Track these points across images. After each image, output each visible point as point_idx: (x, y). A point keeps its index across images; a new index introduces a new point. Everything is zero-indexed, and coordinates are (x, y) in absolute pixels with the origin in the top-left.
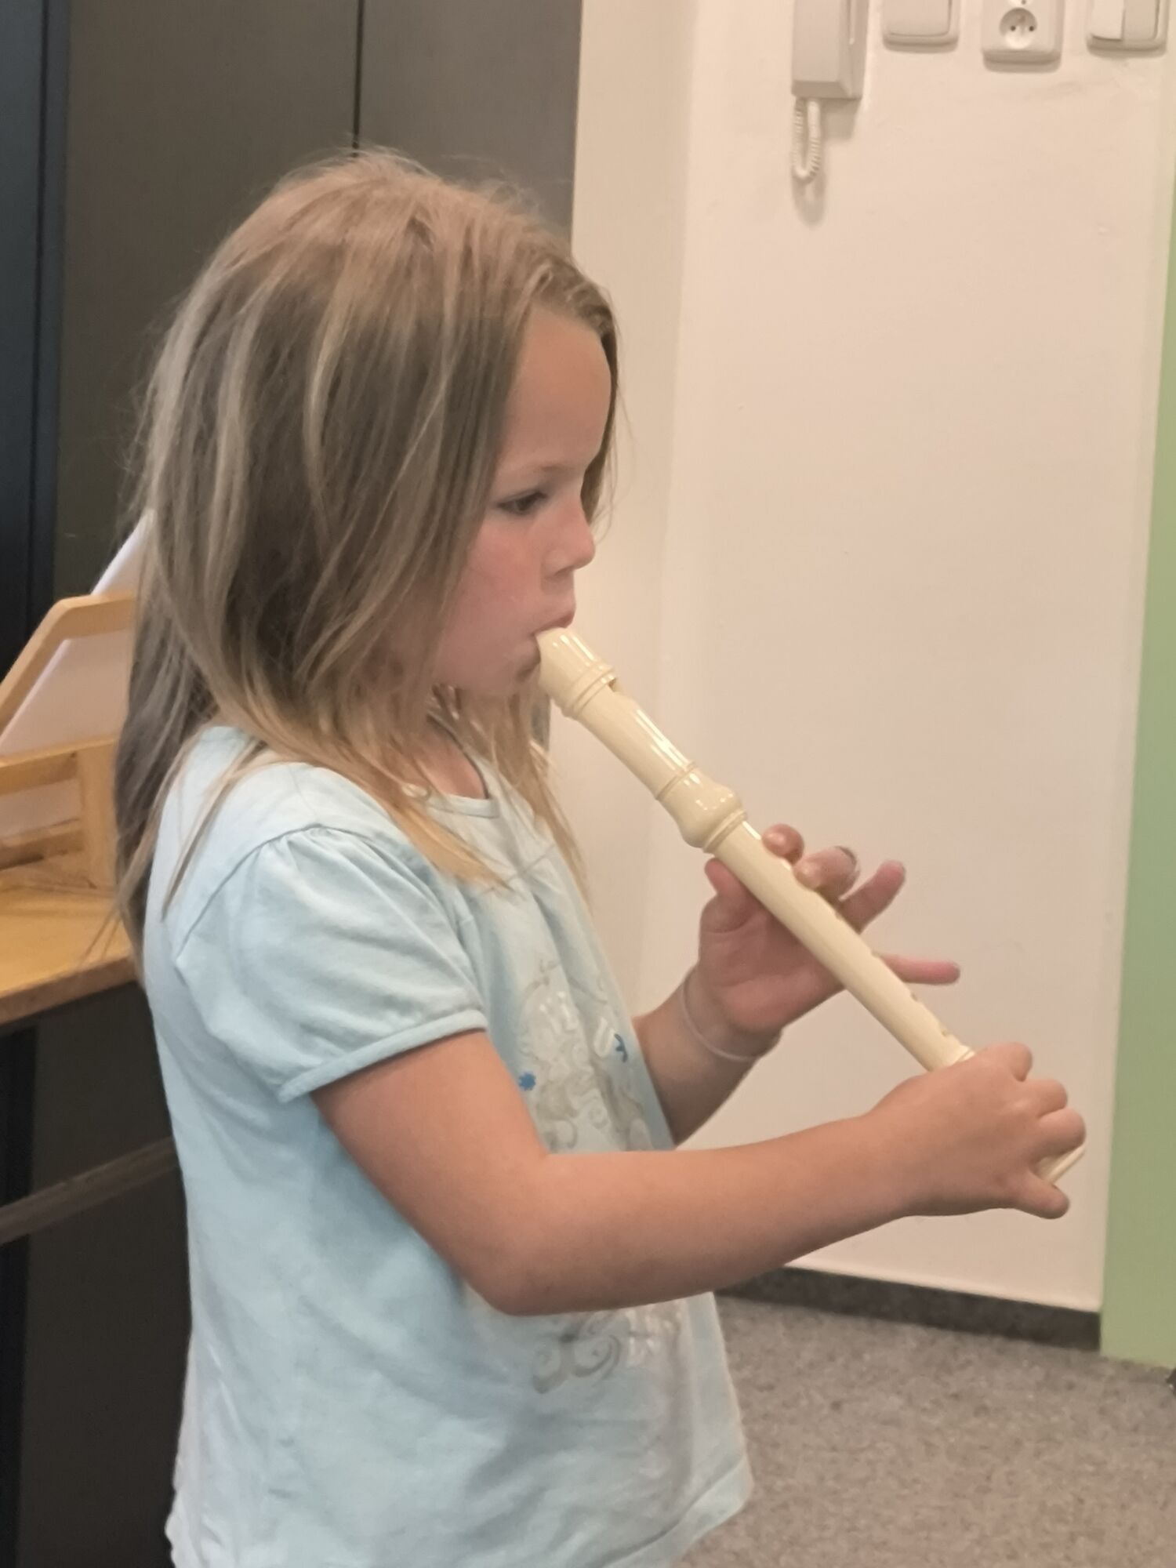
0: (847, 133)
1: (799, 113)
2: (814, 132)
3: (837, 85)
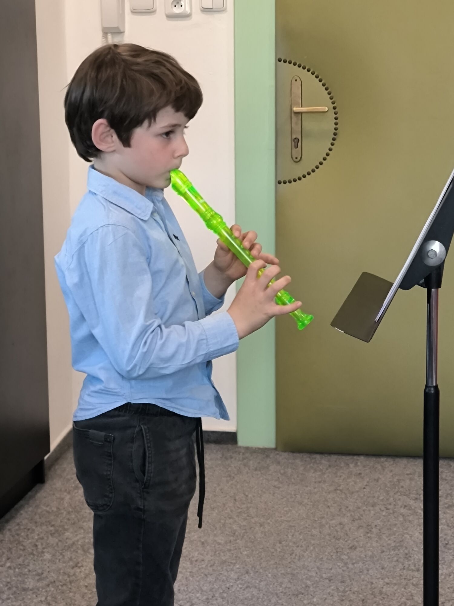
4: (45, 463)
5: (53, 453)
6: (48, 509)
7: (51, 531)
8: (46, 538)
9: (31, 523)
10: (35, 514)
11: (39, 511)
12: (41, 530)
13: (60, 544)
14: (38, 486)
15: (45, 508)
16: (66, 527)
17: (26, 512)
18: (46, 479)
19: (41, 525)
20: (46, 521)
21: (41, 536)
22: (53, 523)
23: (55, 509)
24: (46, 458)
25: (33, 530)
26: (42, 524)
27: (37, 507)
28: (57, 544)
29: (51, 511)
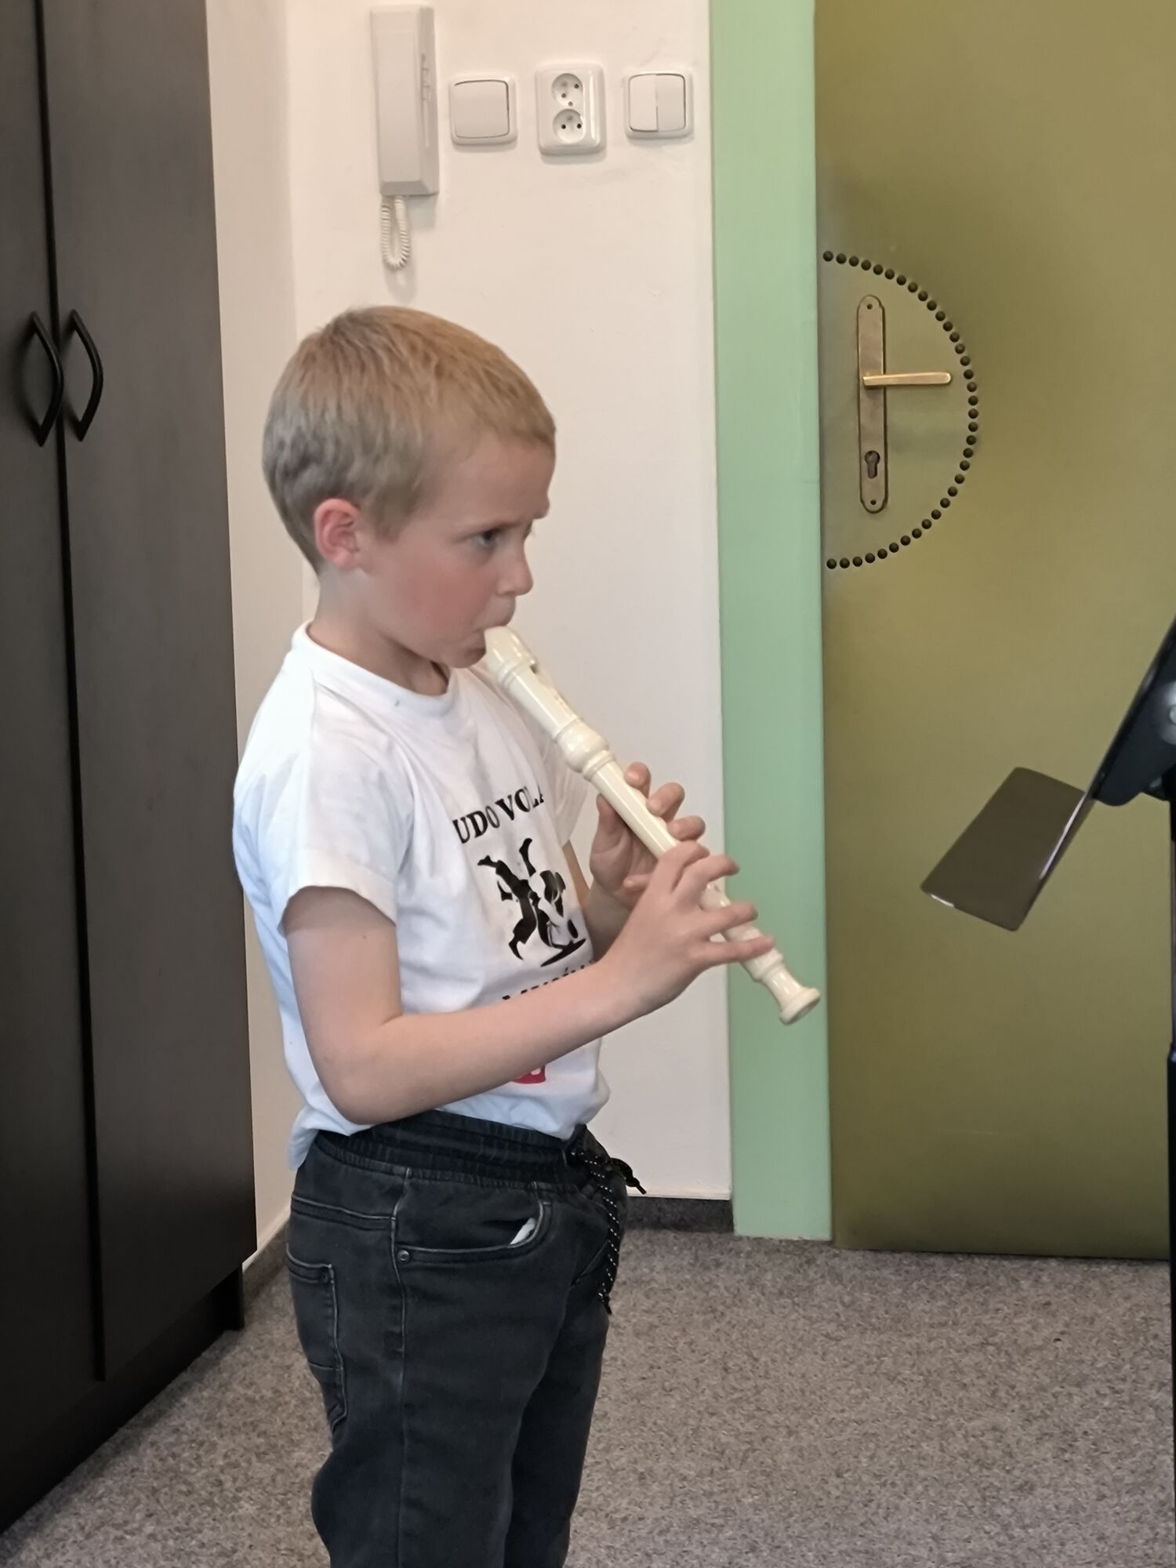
0: (430, 224)
1: (385, 209)
2: (402, 224)
3: (419, 184)
4: (245, 1279)
5: (263, 1253)
6: (250, 1393)
7: (258, 1447)
8: (244, 1464)
9: (208, 1427)
10: (219, 1406)
11: (230, 1396)
12: (232, 1446)
13: (279, 1478)
14: (227, 1335)
15: (242, 1391)
16: (295, 1437)
17: (196, 1401)
18: (246, 1318)
19: (233, 1434)
20: (245, 1424)
21: (233, 1458)
22: (263, 1427)
23: (269, 1394)
24: (246, 1264)
25: (214, 1445)
26: (235, 1430)
27: (225, 1387)
28: (274, 1480)
29: (257, 1398)
